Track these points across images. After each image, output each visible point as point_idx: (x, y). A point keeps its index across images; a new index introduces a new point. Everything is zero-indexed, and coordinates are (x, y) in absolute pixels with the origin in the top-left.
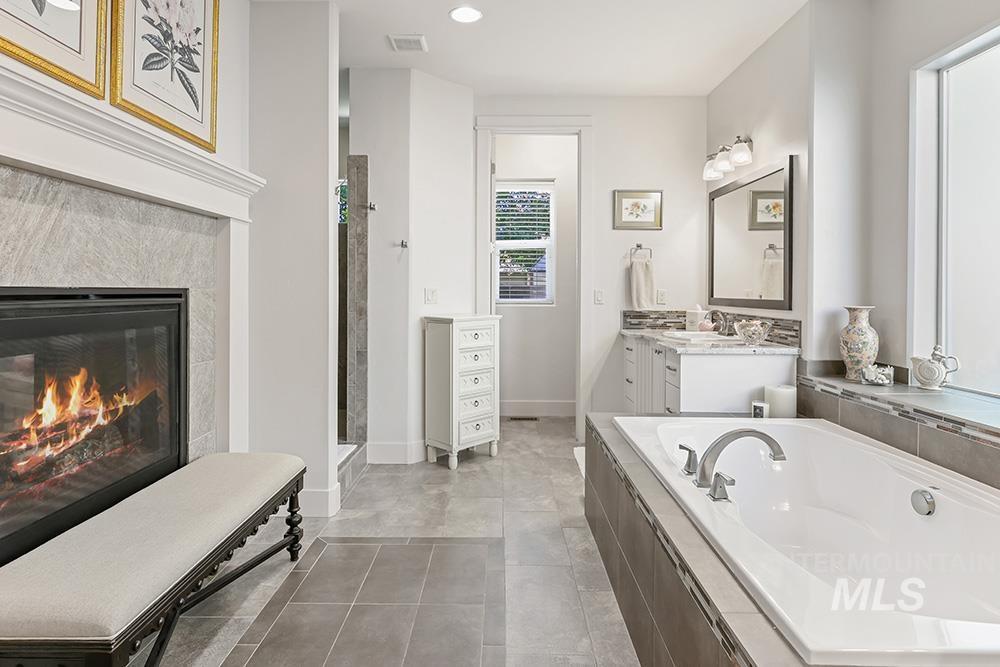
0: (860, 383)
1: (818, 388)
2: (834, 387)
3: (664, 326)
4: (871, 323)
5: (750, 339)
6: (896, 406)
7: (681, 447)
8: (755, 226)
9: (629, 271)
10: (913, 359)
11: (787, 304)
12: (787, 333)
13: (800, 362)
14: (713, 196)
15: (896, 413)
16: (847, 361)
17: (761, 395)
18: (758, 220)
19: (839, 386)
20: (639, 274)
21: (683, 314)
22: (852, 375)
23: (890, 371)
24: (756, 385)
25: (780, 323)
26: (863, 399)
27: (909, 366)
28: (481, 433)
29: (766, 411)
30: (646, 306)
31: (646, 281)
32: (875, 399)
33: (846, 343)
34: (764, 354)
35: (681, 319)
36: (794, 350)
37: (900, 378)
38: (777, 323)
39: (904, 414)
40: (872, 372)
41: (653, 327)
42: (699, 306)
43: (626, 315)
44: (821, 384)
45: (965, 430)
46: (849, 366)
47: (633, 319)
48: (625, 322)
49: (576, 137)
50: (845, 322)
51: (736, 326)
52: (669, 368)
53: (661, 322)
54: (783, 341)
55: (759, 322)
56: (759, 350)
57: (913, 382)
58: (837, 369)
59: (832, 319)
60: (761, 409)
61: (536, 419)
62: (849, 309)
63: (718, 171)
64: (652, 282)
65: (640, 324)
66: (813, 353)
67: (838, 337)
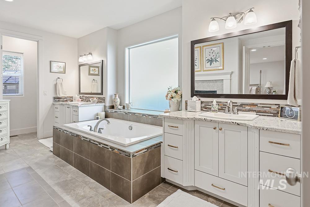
0: (117, 109)
1: (109, 112)
2: (113, 111)
3: (66, 101)
4: (119, 97)
5: (94, 102)
6: (124, 112)
7: (88, 126)
8: (90, 74)
9: (56, 85)
10: (126, 104)
11: (102, 94)
12: (102, 100)
13: (105, 106)
14: (80, 66)
15: (125, 114)
16: (114, 105)
17: (97, 114)
18: (91, 73)
19: (114, 110)
20: (59, 86)
21: (72, 97)
22: (115, 108)
23: (122, 106)
24: (96, 113)
25: (100, 98)
26: (119, 112)
27: (125, 105)
28: (3, 141)
29: (99, 118)
30: (61, 95)
31: (61, 88)
32: (121, 112)
33: (114, 101)
34: (98, 105)
35: (71, 99)
36: (104, 104)
37: (124, 108)
38: (99, 98)
39: (126, 114)
40: (120, 107)
41: (63, 101)
42: (76, 95)
43: (54, 98)
44: (110, 111)
45: (136, 114)
46: (115, 106)
47: (57, 99)
48: (54, 100)
49: (37, 42)
50: (114, 97)
51: (90, 99)
52: (74, 111)
53: (65, 100)
54: (101, 102)
55: (96, 98)
56: (97, 104)
57: (126, 108)
58: (112, 107)
59: (111, 96)
60: (98, 118)
61: (17, 136)
62: (115, 94)
63: (82, 60)
64: (63, 88)
65: (59, 100)
66: (108, 104)
67: (113, 101)
